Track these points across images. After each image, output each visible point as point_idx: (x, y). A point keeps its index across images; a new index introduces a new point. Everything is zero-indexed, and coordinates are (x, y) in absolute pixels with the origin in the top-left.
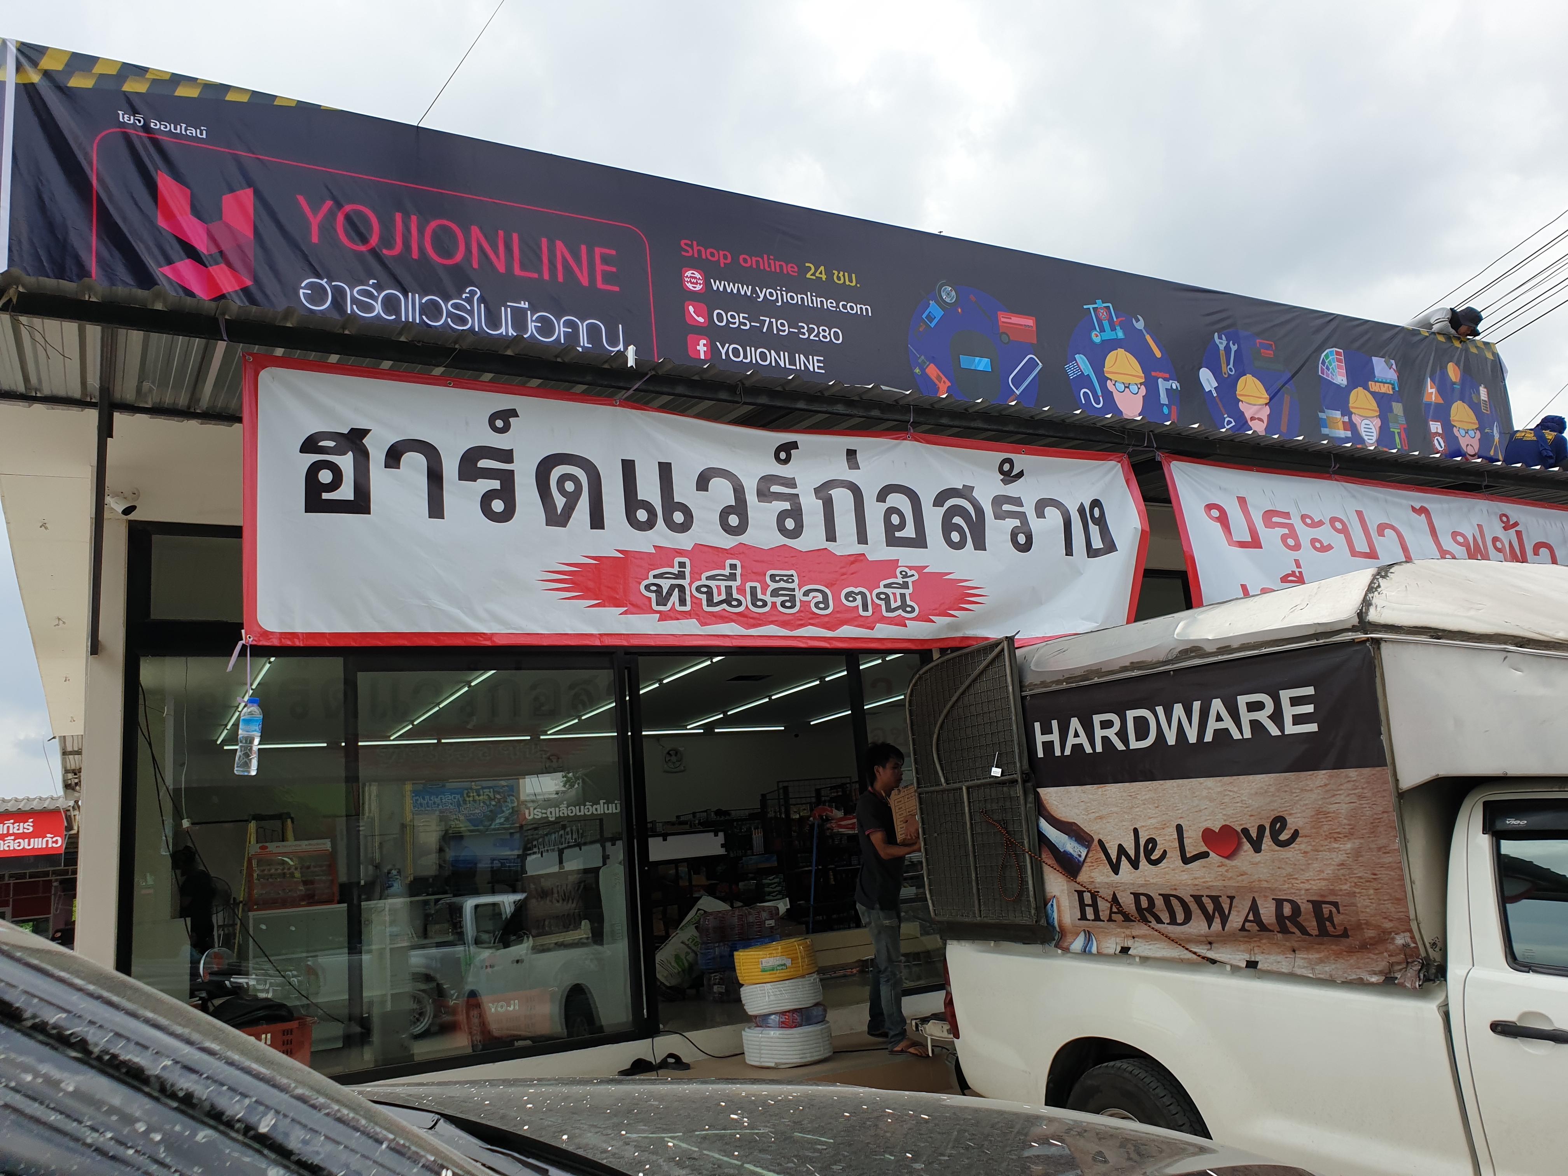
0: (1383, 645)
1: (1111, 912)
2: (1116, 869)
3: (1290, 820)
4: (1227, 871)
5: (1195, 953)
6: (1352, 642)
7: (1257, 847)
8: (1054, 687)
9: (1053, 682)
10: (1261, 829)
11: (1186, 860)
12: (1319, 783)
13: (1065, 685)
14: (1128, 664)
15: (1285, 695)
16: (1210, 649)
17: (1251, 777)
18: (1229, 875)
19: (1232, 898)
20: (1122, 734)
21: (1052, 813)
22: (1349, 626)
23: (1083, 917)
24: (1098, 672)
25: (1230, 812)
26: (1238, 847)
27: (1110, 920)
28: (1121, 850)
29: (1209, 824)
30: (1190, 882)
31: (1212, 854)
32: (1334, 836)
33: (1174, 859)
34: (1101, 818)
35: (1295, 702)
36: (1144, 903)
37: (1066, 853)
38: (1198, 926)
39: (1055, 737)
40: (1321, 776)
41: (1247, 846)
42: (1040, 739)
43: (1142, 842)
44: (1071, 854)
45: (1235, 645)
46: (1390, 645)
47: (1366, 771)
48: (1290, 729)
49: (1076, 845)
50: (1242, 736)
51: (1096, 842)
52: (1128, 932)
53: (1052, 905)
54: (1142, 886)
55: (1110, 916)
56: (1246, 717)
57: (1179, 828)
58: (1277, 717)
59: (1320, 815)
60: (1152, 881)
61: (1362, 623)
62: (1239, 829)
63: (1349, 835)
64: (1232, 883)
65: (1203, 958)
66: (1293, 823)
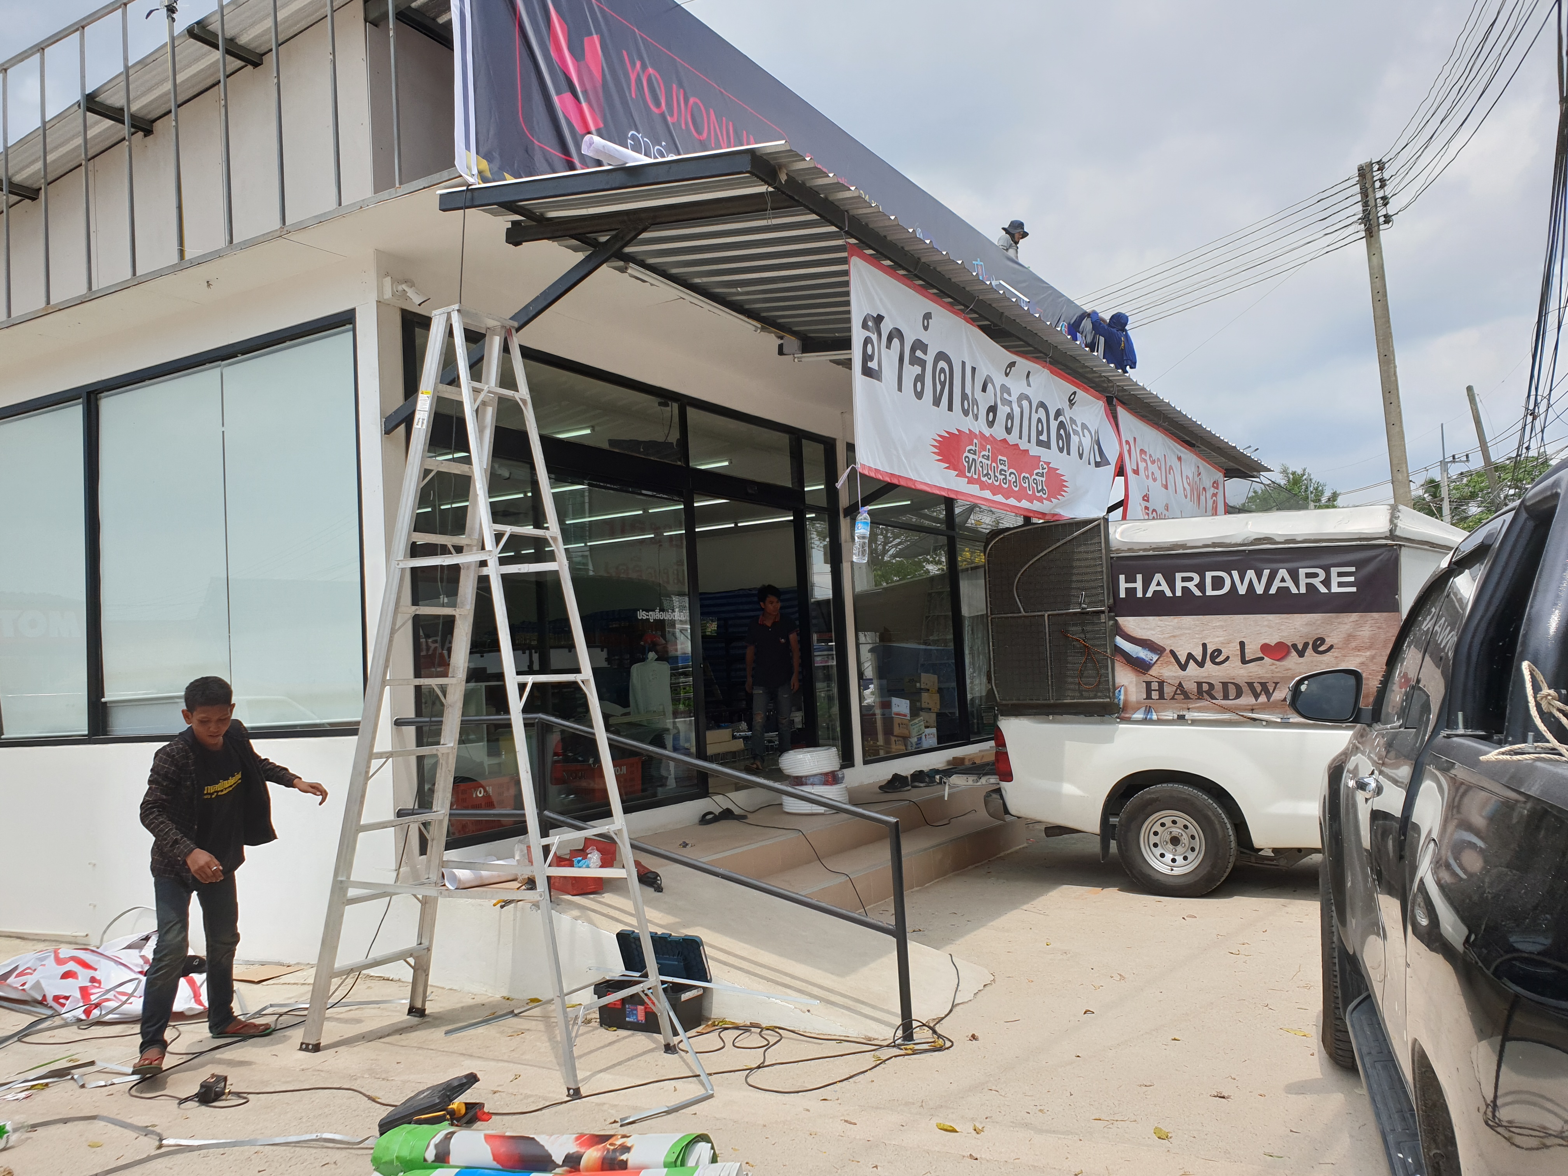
0: (1403, 548)
1: (1175, 693)
2: (1183, 667)
3: (1327, 640)
4: (1276, 668)
5: (1242, 716)
6: (1386, 545)
7: (1301, 654)
8: (1141, 553)
9: (1140, 550)
10: (1306, 645)
11: (1244, 661)
12: (1351, 620)
13: (1151, 553)
14: (1210, 543)
15: (1334, 571)
16: (1278, 539)
17: (1303, 615)
18: (1277, 670)
19: (1276, 683)
20: (1201, 586)
21: (1129, 633)
22: (1383, 536)
23: (1149, 697)
24: (1183, 546)
25: (1285, 634)
26: (1288, 653)
27: (1173, 698)
28: (1190, 656)
29: (1267, 641)
30: (1245, 675)
31: (1265, 658)
32: (1358, 649)
33: (1236, 661)
34: (1174, 636)
35: (1340, 574)
36: (1205, 687)
37: (1138, 658)
38: (1247, 700)
39: (1139, 585)
40: (1354, 616)
41: (1294, 654)
42: (1123, 585)
43: (1209, 651)
44: (1143, 659)
45: (1299, 539)
46: (1407, 549)
47: (1385, 614)
48: (1335, 589)
49: (1149, 653)
50: (1299, 590)
51: (1168, 651)
52: (1185, 706)
53: (1120, 691)
54: (1205, 677)
55: (1174, 696)
56: (1303, 581)
57: (1242, 644)
58: (1327, 583)
59: (1350, 637)
60: (1214, 674)
61: (1392, 535)
62: (1290, 644)
63: (1369, 648)
64: (1279, 675)
65: (1249, 718)
66: (1329, 641)
